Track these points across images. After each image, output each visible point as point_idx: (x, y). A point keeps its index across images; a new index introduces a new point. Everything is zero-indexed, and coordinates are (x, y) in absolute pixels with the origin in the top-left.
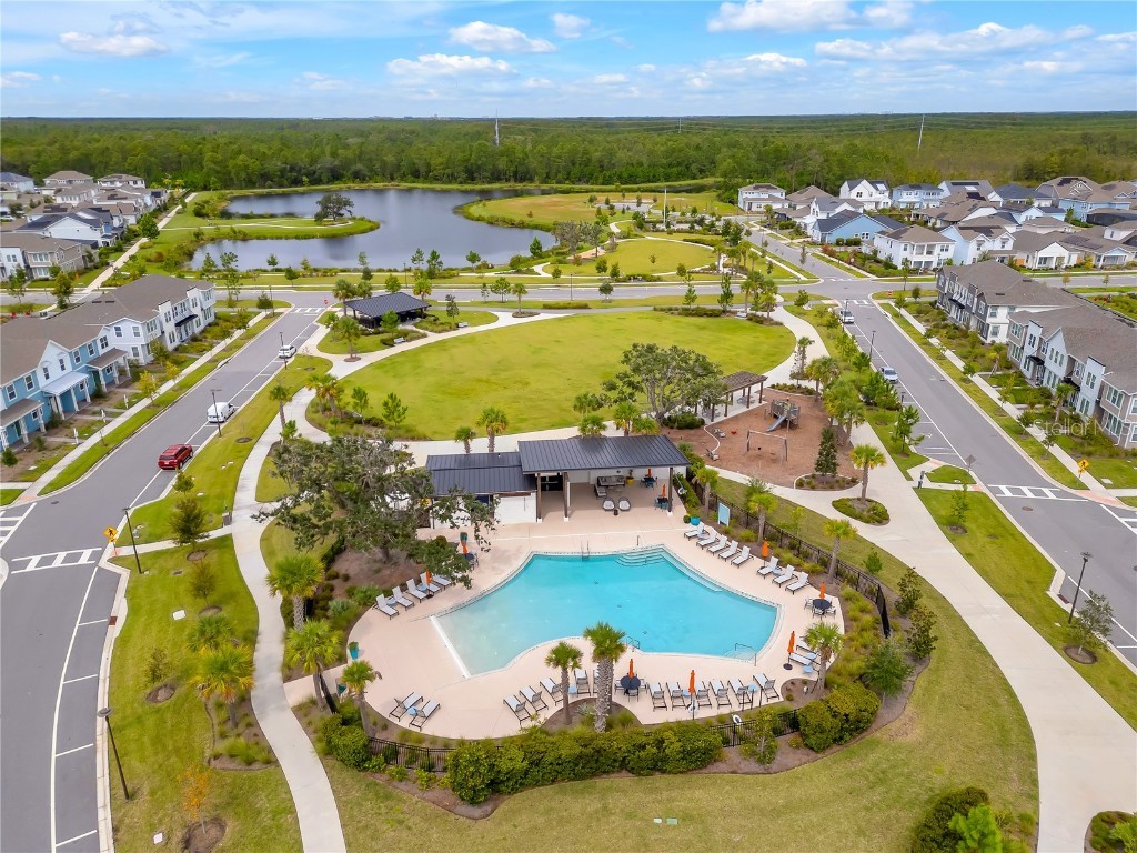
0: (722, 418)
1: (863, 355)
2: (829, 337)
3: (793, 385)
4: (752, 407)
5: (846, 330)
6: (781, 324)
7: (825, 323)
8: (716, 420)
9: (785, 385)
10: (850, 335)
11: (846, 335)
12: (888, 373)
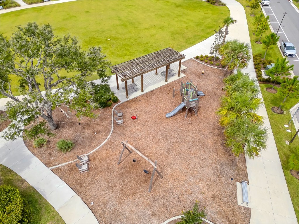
0: (139, 93)
1: (273, 36)
2: (251, 14)
3: (213, 57)
4: (171, 80)
5: (263, 10)
6: (225, 5)
7: (250, 5)
8: (132, 96)
9: (207, 57)
10: (266, 16)
11: (262, 15)
12: (289, 48)
